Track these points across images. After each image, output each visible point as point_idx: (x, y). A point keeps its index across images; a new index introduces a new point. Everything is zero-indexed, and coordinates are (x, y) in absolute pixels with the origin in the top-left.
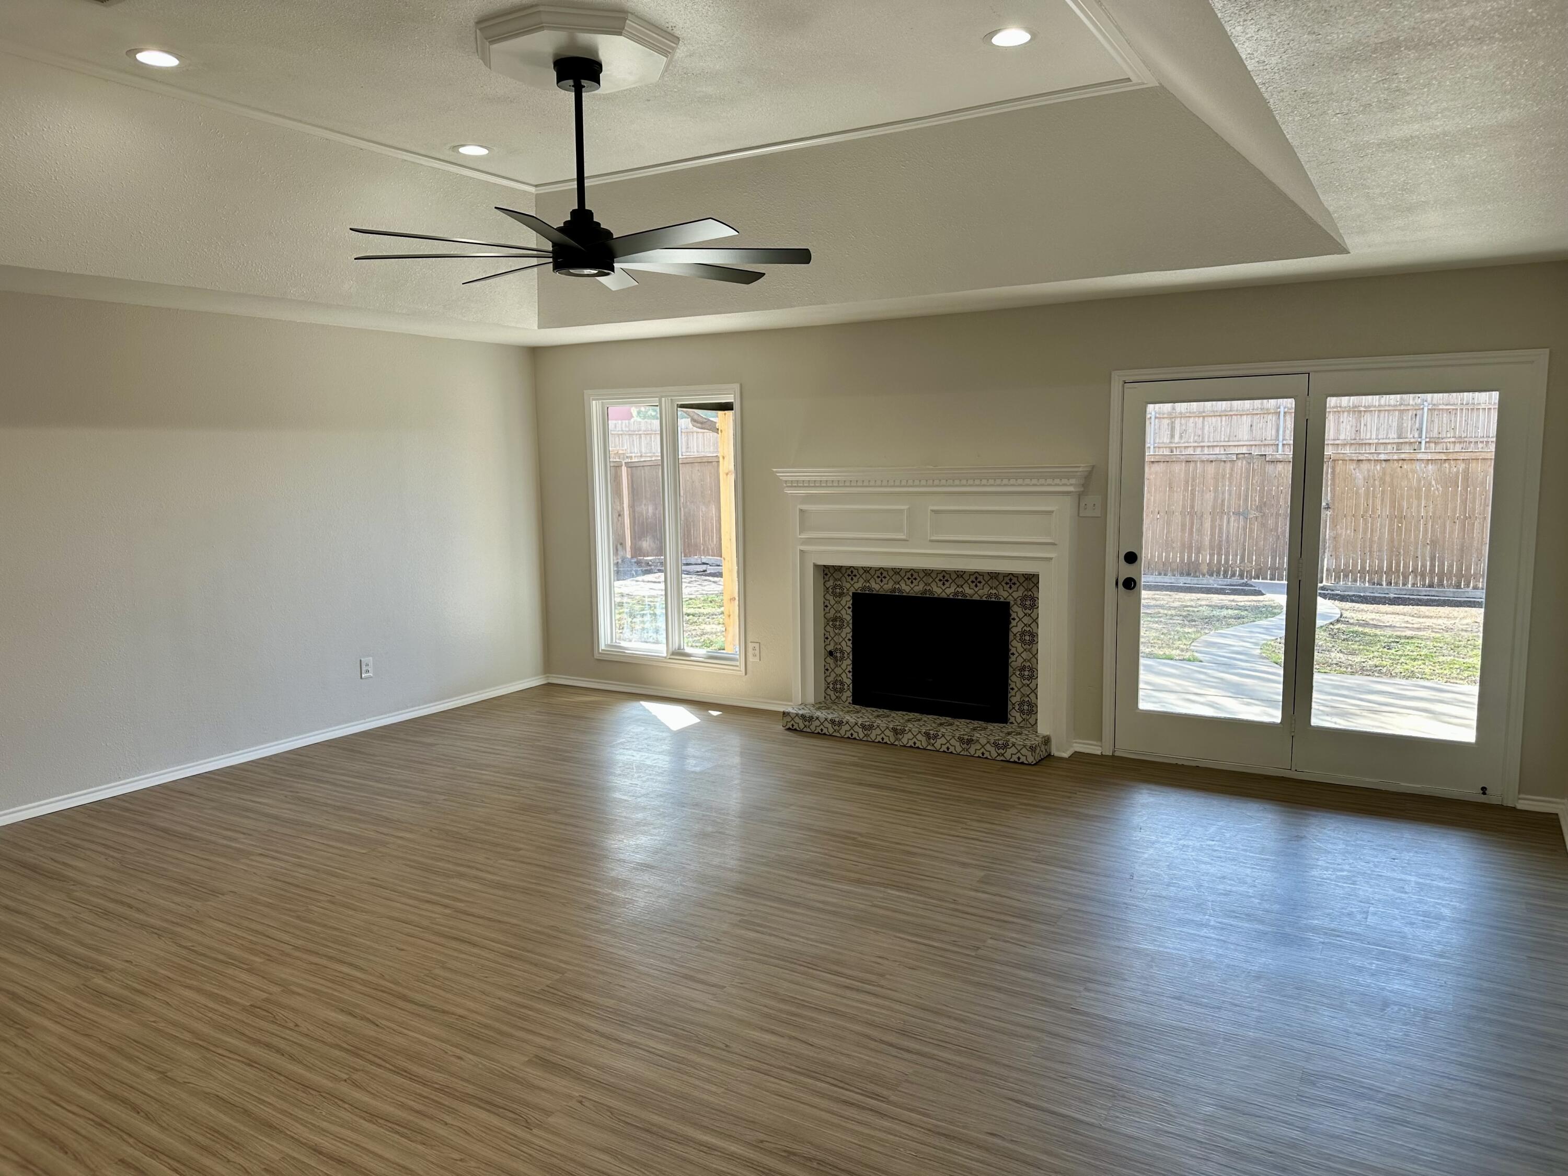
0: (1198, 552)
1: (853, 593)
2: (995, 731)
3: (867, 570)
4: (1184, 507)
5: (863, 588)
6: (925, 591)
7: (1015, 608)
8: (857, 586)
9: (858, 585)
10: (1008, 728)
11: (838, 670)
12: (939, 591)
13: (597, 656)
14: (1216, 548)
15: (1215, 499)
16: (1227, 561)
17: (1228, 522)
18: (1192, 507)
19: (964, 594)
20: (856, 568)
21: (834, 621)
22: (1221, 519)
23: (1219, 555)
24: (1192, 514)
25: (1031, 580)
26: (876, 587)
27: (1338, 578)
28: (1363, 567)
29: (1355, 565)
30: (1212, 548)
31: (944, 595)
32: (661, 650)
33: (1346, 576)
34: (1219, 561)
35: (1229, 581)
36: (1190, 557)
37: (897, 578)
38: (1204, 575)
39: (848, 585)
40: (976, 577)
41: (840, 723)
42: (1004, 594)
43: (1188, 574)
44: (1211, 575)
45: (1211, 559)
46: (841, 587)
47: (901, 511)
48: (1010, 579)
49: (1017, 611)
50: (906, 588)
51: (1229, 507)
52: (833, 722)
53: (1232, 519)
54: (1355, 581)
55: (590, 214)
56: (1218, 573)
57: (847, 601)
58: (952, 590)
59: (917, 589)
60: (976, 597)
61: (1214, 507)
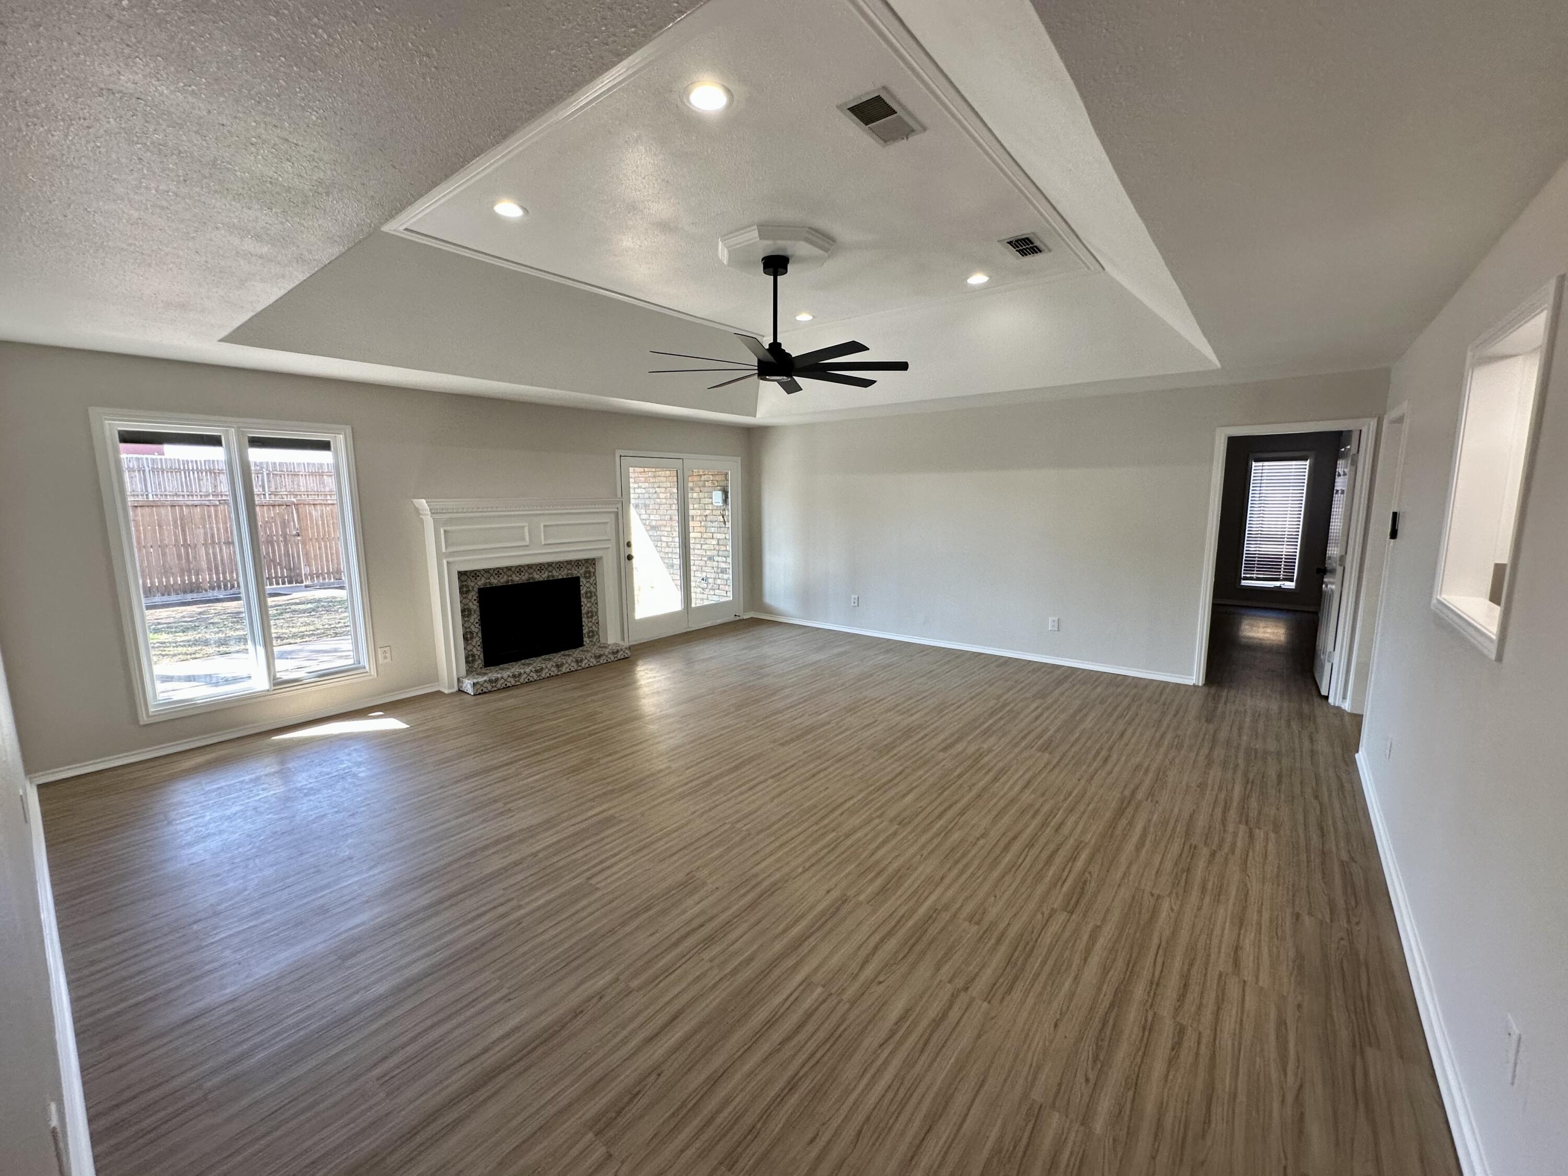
0: (197, 575)
1: (479, 589)
2: (577, 653)
3: (487, 571)
4: (176, 541)
5: (485, 584)
6: (529, 578)
7: (582, 579)
8: (479, 583)
9: (481, 582)
10: (584, 648)
12: (538, 577)
13: (144, 719)
14: (213, 567)
15: (206, 534)
16: (225, 578)
17: (221, 550)
18: (185, 540)
19: (553, 576)
21: (466, 613)
22: (214, 548)
23: (217, 574)
24: (186, 546)
25: (592, 562)
26: (495, 581)
27: (312, 579)
28: (328, 570)
29: (322, 569)
30: (210, 570)
31: (541, 579)
32: (260, 683)
33: (318, 577)
34: (218, 578)
35: (232, 592)
36: (190, 579)
37: (510, 573)
38: (206, 591)
39: (473, 584)
40: (559, 565)
41: (497, 680)
42: (575, 573)
43: (192, 592)
44: (213, 589)
45: (211, 578)
46: (467, 586)
47: (523, 527)
48: (578, 563)
49: (583, 581)
50: (516, 579)
51: (219, 538)
52: (490, 681)
53: (224, 547)
54: (324, 579)
55: (780, 344)
56: (219, 587)
57: (473, 595)
58: (546, 575)
59: (524, 578)
60: (560, 577)
61: (206, 540)
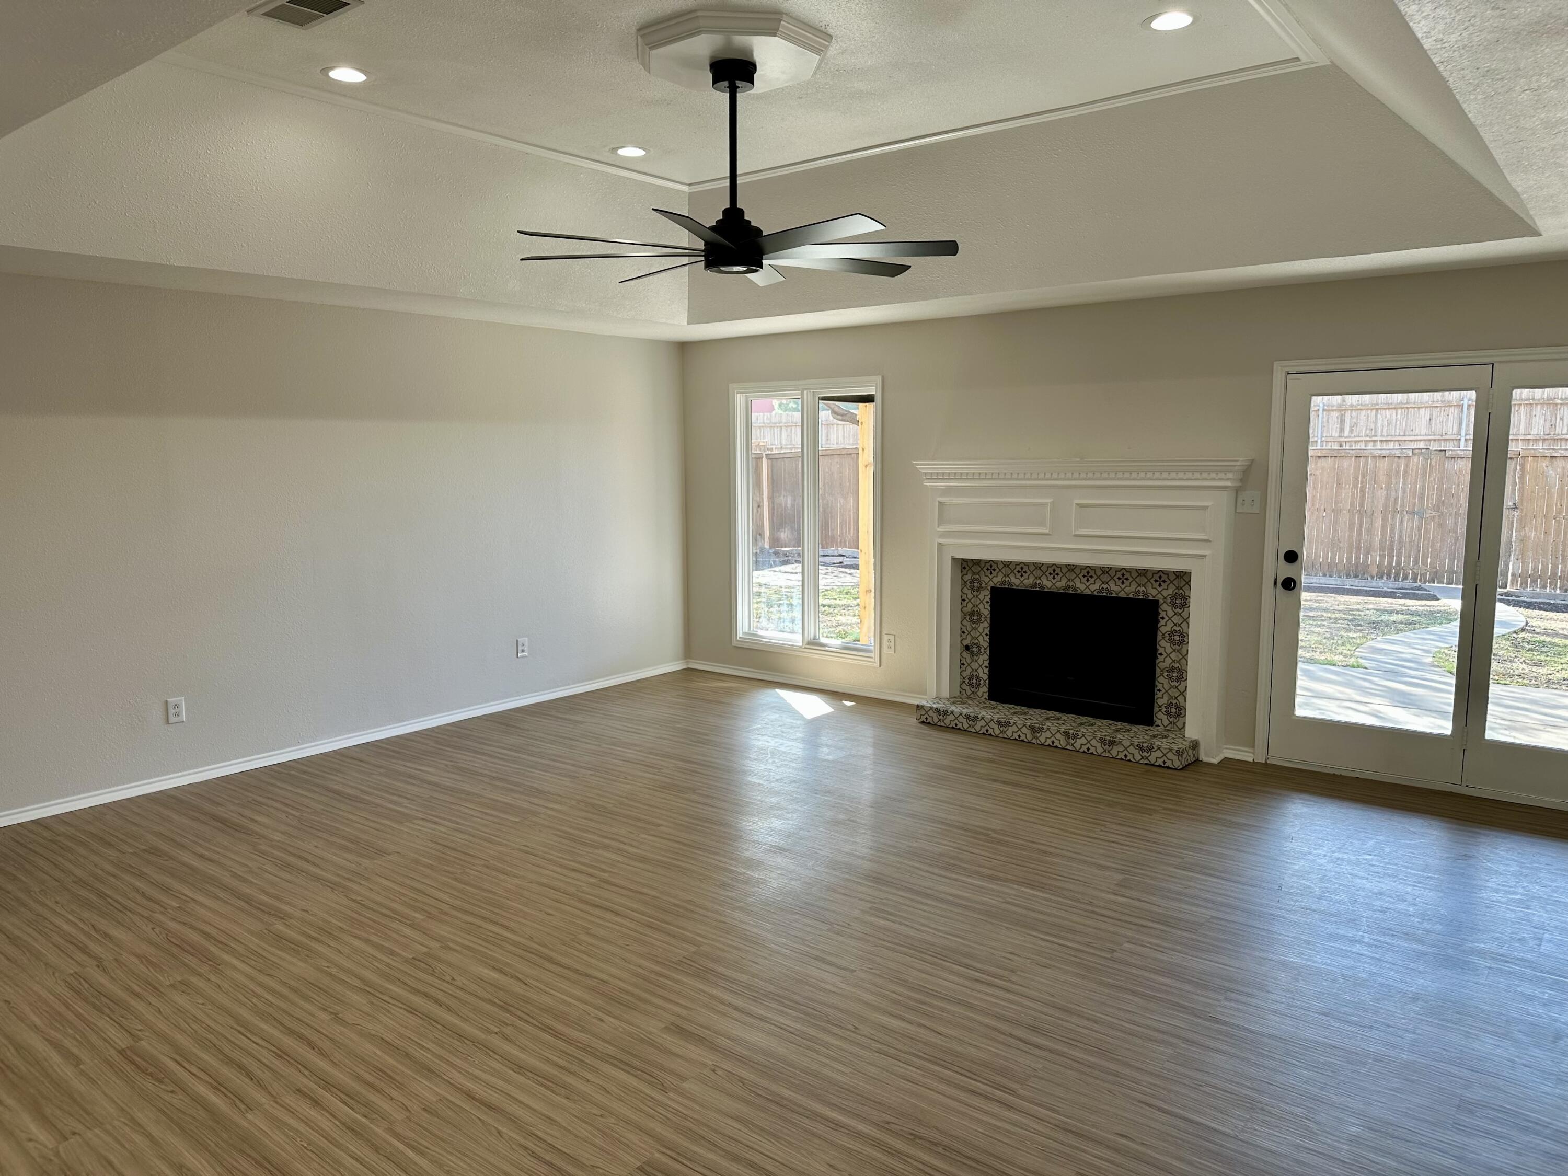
0: (1368, 552)
1: (992, 588)
2: (1136, 734)
3: (1006, 564)
4: (1352, 505)
5: (1003, 582)
6: (1068, 587)
7: (1164, 607)
8: (996, 580)
9: (997, 580)
10: (1154, 731)
11: (975, 666)
12: (1082, 587)
13: (735, 643)
14: (1388, 548)
15: (1387, 498)
16: (1399, 563)
17: (1402, 521)
18: (1362, 505)
19: (1109, 591)
20: (996, 562)
21: (972, 616)
22: (1394, 518)
23: (1391, 557)
24: (1362, 512)
25: (1183, 578)
26: (1016, 581)
27: (1524, 584)
28: (1554, 573)
29: (1545, 568)
30: (1382, 549)
31: (1088, 592)
32: (797, 639)
33: (1534, 582)
34: (1390, 563)
35: (1401, 584)
36: (1358, 558)
37: (1039, 573)
38: (1372, 578)
39: (987, 580)
40: (1123, 574)
41: (976, 718)
42: (1152, 592)
43: (1356, 576)
44: (1381, 577)
45: (1382, 560)
46: (980, 582)
47: (1043, 505)
48: (1161, 576)
49: (1166, 610)
50: (1048, 584)
51: (1402, 506)
52: (968, 717)
53: (1406, 518)
54: (1545, 587)
55: (741, 212)
56: (1389, 577)
57: (985, 595)
58: (1097, 586)
59: (1059, 585)
60: (1122, 595)
61: (1386, 506)
